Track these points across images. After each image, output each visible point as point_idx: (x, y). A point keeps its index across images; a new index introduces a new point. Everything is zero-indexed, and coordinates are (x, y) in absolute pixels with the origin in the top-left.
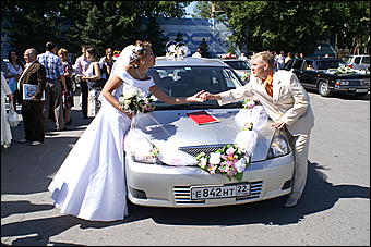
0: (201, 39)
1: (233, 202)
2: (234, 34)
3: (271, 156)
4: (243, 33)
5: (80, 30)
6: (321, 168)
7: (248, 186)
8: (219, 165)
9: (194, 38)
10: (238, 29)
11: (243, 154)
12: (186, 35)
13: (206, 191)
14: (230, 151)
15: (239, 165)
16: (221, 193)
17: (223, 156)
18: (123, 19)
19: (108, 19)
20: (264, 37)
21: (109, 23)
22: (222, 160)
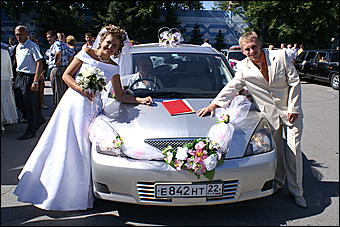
0: (217, 31)
1: (203, 202)
2: (251, 26)
3: (250, 152)
4: (259, 25)
5: (102, 21)
6: (318, 165)
7: (220, 186)
8: (185, 161)
9: (211, 30)
10: (254, 22)
11: (215, 149)
12: (203, 27)
13: (172, 189)
14: (200, 145)
15: (209, 162)
16: (190, 192)
17: (190, 151)
18: (142, 10)
19: (129, 10)
20: (280, 30)
21: (129, 14)
22: (190, 156)
